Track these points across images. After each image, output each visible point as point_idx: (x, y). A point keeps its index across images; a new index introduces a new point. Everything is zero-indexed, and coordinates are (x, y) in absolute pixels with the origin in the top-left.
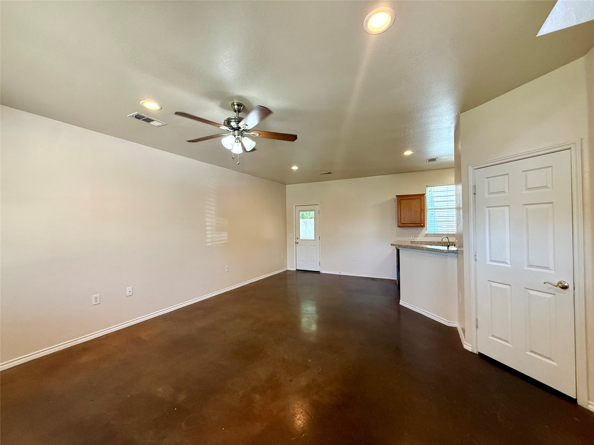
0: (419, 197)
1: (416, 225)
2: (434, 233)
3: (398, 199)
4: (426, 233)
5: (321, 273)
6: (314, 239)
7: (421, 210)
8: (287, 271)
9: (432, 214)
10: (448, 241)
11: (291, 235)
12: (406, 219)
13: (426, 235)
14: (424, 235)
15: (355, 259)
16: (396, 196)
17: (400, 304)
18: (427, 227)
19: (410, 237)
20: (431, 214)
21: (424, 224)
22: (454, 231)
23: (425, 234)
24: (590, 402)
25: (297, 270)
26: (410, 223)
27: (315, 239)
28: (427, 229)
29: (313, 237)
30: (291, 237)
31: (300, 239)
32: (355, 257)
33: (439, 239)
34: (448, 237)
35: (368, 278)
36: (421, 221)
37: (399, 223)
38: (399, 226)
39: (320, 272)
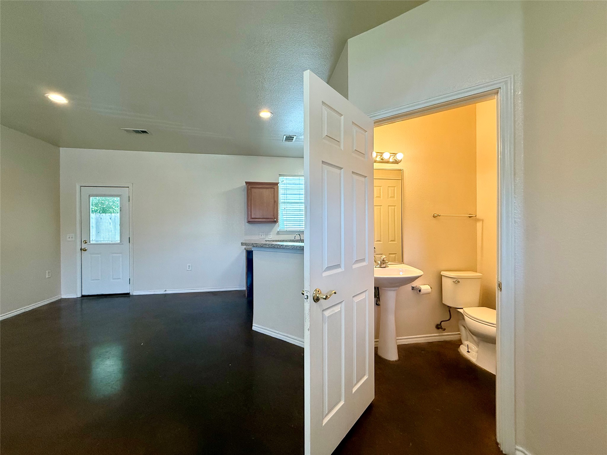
0: (271, 186)
1: (268, 220)
2: (286, 230)
3: (248, 187)
4: (279, 230)
5: (133, 296)
6: (119, 242)
7: (275, 202)
8: (61, 301)
9: (285, 209)
10: (300, 238)
11: (71, 237)
12: (257, 214)
13: (278, 233)
14: (276, 233)
15: (189, 268)
16: (245, 182)
17: (253, 329)
18: (280, 224)
19: (260, 236)
20: (283, 208)
21: (277, 219)
22: (303, 228)
23: (277, 231)
24: (518, 447)
25: (83, 296)
26: (262, 217)
27: (121, 242)
28: (279, 226)
29: (117, 239)
30: (70, 240)
31: (91, 242)
32: (189, 266)
33: (292, 237)
34: (300, 235)
35: (209, 292)
36: (274, 216)
37: (249, 218)
38: (249, 222)
39: (131, 294)
